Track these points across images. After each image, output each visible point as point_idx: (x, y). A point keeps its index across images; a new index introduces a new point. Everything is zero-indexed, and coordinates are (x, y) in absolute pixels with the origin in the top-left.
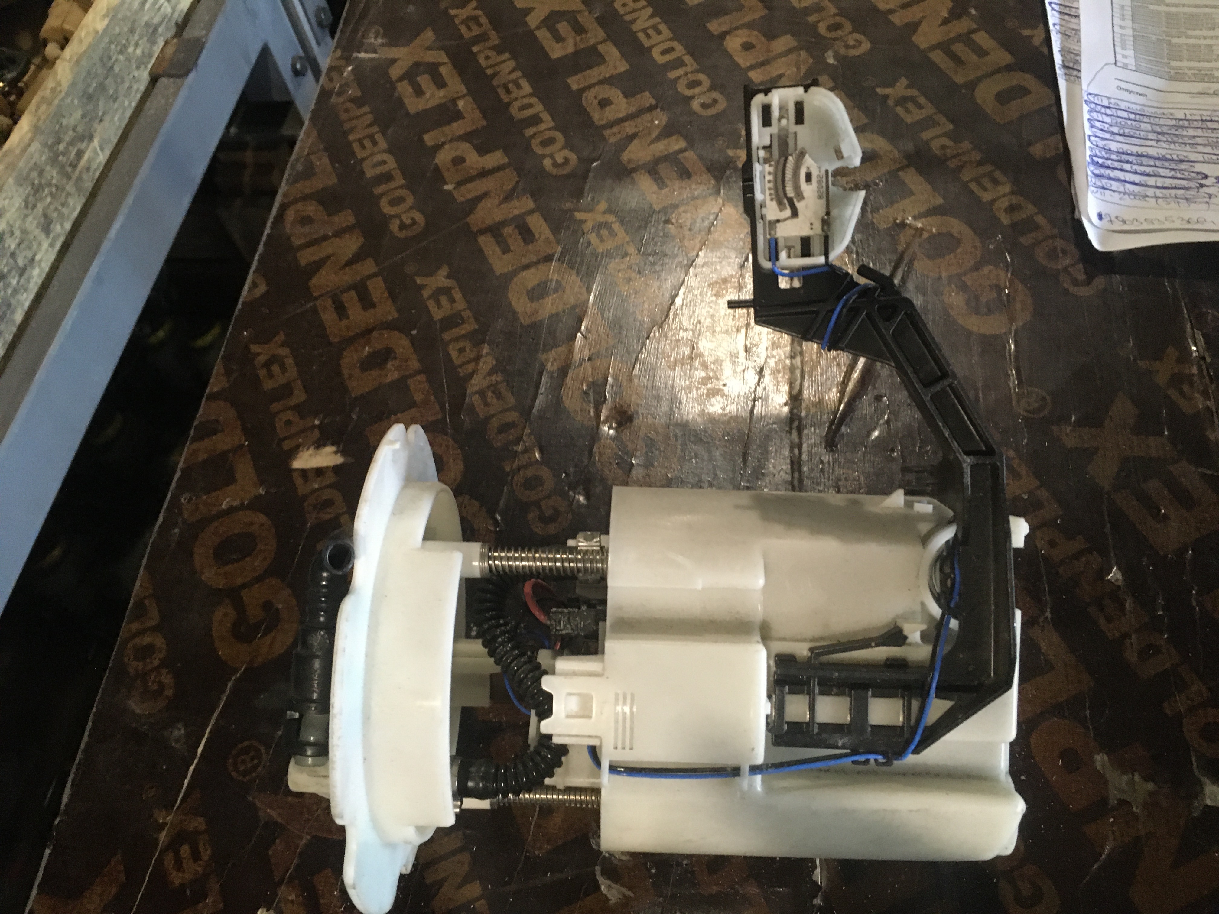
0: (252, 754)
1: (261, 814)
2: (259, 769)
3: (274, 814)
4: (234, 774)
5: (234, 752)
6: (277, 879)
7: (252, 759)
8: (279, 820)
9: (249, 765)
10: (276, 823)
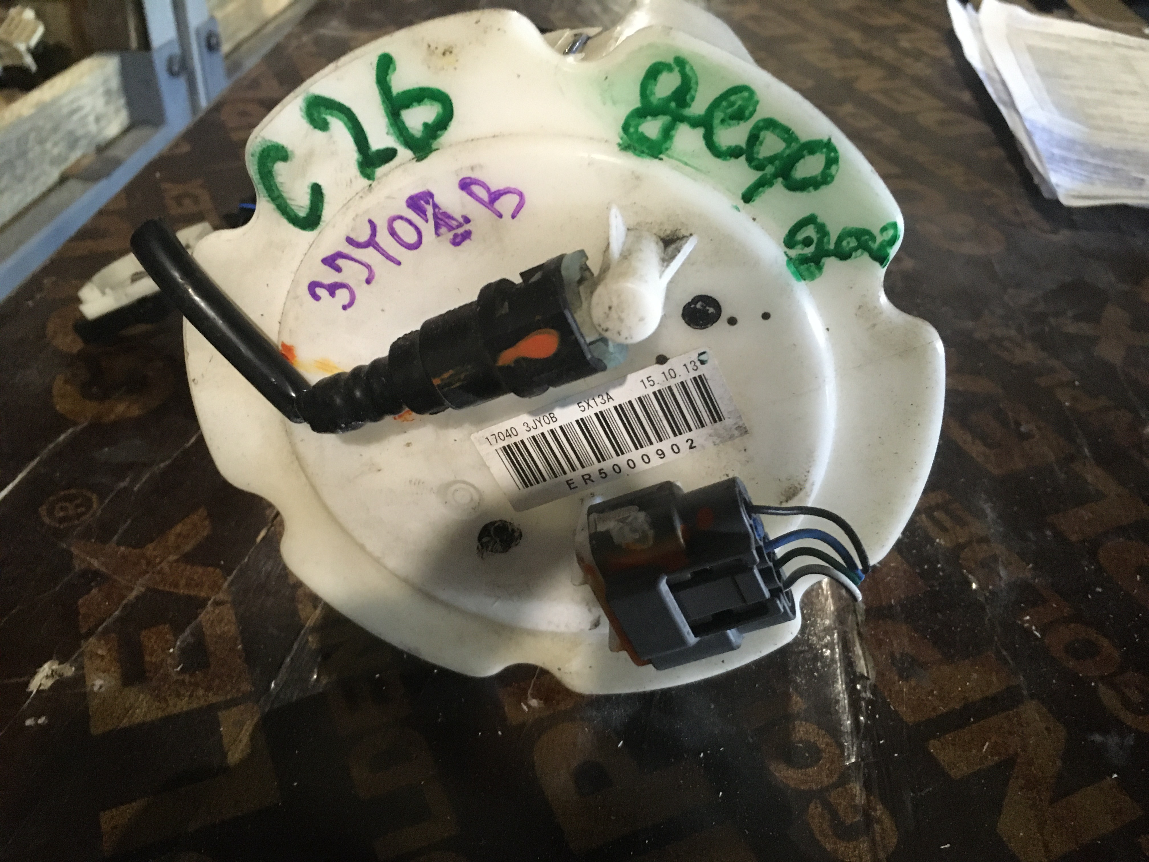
0: (78, 502)
1: (76, 563)
2: (83, 518)
3: (96, 564)
4: (47, 520)
5: (51, 498)
6: (83, 631)
7: (78, 506)
8: (103, 569)
9: (71, 512)
10: (96, 573)
